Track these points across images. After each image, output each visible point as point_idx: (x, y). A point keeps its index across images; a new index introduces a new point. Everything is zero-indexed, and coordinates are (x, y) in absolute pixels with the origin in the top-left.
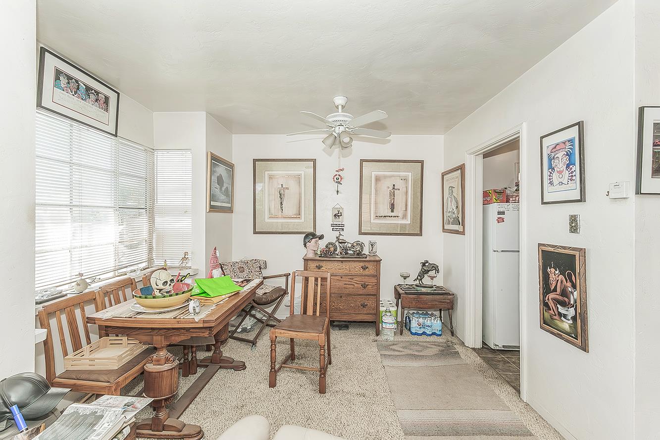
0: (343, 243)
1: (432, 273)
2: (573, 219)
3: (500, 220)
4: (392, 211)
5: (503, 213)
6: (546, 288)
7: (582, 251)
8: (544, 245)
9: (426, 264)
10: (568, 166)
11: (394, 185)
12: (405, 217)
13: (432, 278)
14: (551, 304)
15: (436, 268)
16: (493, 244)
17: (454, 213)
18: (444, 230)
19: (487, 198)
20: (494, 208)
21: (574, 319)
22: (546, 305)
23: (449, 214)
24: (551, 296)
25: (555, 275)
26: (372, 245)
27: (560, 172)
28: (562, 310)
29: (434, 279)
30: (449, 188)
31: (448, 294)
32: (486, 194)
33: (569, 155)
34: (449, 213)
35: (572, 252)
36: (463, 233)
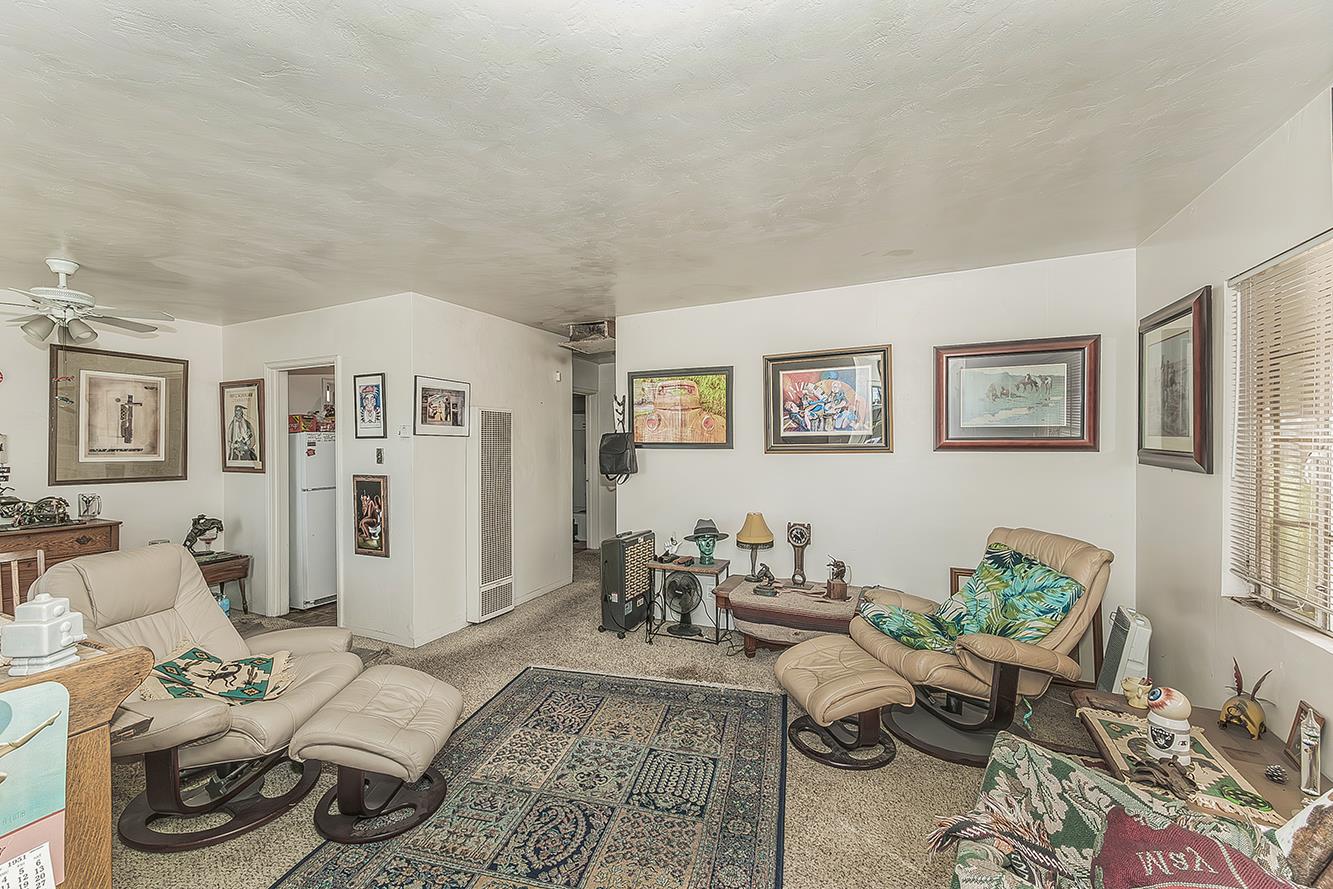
0: (12, 503)
1: (208, 534)
2: (379, 452)
3: (310, 453)
4: (128, 441)
5: (314, 444)
6: (360, 515)
7: (384, 477)
8: (358, 476)
9: (202, 521)
10: (375, 408)
11: (130, 397)
12: (154, 449)
13: (208, 542)
14: (364, 529)
15: (217, 524)
16: (301, 483)
17: (245, 444)
18: (226, 469)
19: (295, 424)
20: (303, 438)
21: (380, 534)
22: (360, 530)
23: (236, 446)
24: (364, 520)
25: (366, 499)
26: (88, 502)
27: (370, 411)
28: (372, 530)
29: (213, 542)
30: (237, 407)
31: (237, 557)
32: (292, 419)
33: (377, 399)
34: (236, 442)
35: (378, 480)
36: (262, 471)
